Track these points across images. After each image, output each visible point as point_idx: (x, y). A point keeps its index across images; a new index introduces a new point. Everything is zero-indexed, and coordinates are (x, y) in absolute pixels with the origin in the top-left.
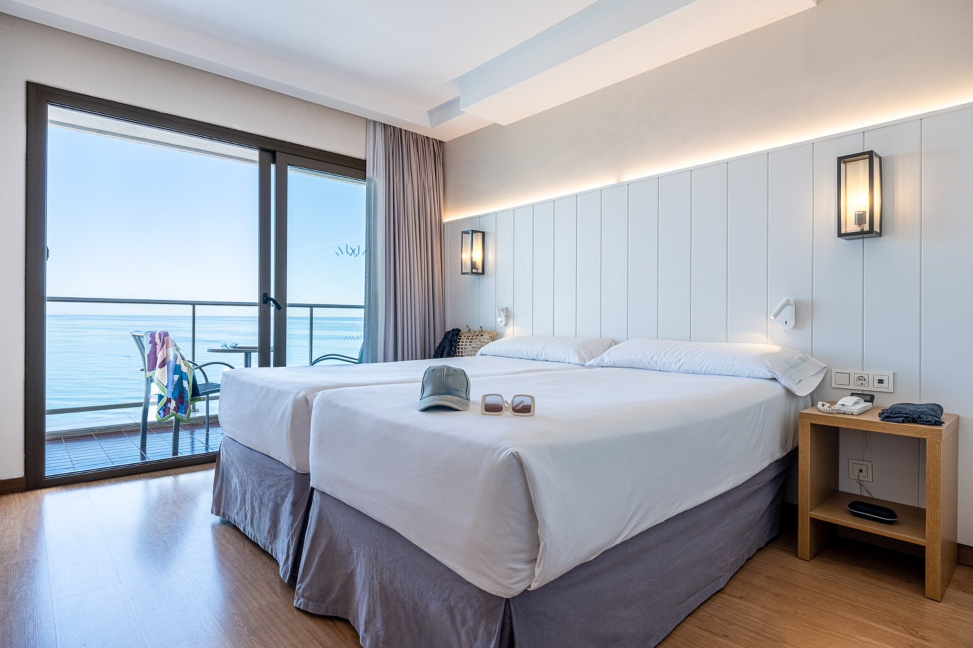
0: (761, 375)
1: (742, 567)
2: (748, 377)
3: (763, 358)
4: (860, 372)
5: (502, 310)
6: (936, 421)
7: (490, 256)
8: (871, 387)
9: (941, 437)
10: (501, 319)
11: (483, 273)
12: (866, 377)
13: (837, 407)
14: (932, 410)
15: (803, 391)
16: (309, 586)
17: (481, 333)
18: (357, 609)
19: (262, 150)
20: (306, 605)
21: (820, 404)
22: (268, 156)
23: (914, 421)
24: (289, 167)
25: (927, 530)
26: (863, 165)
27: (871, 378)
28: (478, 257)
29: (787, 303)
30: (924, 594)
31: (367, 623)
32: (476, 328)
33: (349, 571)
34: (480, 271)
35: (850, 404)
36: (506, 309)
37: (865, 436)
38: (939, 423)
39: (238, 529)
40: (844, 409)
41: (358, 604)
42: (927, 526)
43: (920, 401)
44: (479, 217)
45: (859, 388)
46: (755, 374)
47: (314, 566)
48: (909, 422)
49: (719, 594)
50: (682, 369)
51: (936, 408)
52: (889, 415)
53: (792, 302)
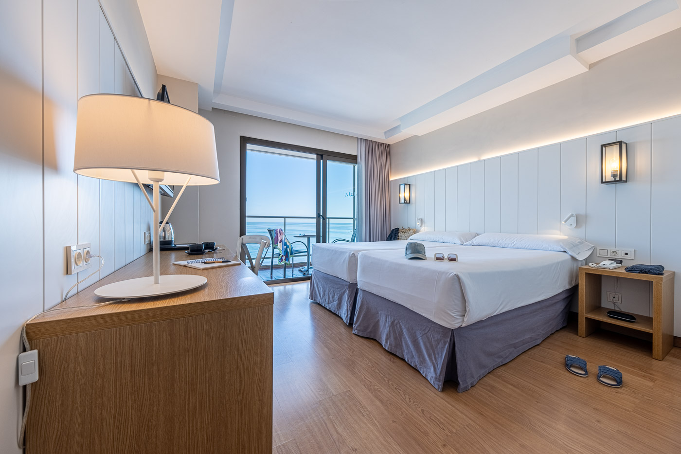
0: (558, 249)
1: (548, 337)
2: (550, 250)
3: (558, 242)
4: (614, 249)
5: (419, 219)
6: (659, 273)
7: (413, 195)
8: (621, 256)
9: (662, 281)
10: (419, 224)
11: (409, 203)
12: (618, 252)
13: (600, 265)
14: (657, 268)
15: (581, 257)
16: (359, 326)
17: (409, 230)
18: (381, 335)
19: (318, 155)
20: (358, 333)
21: (590, 264)
22: (320, 157)
23: (646, 273)
24: (328, 161)
25: (653, 326)
26: (616, 148)
27: (620, 252)
28: (407, 195)
29: (572, 216)
30: (652, 357)
31: (387, 340)
32: (406, 227)
33: (376, 320)
34: (408, 202)
35: (607, 264)
36: (421, 219)
37: (617, 280)
38: (662, 274)
39: (321, 306)
40: (604, 266)
41: (381, 332)
42: (653, 324)
43: (651, 263)
44: (408, 177)
45: (614, 257)
46: (555, 249)
47: (361, 318)
48: (643, 273)
49: (537, 346)
50: (515, 246)
51: (660, 267)
52: (630, 270)
53: (574, 215)
